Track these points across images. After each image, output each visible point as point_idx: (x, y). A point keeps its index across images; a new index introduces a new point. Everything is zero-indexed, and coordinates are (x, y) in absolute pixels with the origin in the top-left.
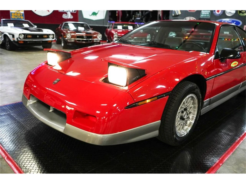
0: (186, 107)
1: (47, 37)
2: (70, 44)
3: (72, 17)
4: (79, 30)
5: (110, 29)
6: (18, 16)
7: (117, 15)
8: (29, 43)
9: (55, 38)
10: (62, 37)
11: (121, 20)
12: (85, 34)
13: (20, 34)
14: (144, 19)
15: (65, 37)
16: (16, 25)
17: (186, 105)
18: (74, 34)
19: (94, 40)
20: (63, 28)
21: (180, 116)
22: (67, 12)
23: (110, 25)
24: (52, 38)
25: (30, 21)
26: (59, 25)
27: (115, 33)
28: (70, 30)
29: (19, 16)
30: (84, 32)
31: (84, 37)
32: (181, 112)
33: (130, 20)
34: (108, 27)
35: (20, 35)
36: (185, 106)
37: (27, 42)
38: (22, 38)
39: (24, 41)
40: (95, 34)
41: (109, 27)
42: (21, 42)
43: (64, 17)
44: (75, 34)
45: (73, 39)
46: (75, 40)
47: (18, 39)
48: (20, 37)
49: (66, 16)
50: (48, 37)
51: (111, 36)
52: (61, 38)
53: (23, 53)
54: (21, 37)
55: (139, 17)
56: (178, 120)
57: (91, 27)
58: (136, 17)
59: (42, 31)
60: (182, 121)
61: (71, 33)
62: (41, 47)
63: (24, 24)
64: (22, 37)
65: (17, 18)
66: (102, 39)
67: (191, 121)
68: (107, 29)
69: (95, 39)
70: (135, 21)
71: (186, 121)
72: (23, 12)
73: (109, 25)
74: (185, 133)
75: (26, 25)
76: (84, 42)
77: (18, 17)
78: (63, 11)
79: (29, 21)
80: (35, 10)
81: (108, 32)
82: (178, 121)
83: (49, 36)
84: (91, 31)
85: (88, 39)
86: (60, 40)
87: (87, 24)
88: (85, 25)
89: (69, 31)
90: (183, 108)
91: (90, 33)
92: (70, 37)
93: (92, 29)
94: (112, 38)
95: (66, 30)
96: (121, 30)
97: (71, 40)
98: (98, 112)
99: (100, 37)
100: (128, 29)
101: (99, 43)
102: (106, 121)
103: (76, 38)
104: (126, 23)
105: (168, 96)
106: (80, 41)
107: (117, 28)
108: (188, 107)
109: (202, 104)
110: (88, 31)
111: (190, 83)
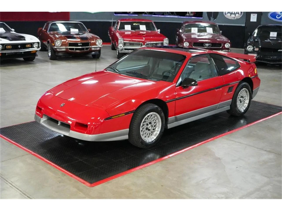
2: (60, 54)
4: (71, 33)
8: (8, 56)
9: (40, 47)
12: (79, 40)
15: (53, 44)
17: (150, 120)
18: (65, 41)
19: (91, 48)
20: (50, 31)
24: (36, 47)
25: (6, 23)
27: (121, 37)
28: (60, 33)
31: (79, 44)
34: (112, 25)
37: (6, 54)
39: (2, 54)
40: (92, 39)
41: (114, 24)
44: (67, 40)
45: (64, 47)
46: (66, 48)
50: (32, 47)
51: (115, 41)
60: (147, 131)
61: (61, 38)
66: (102, 46)
67: (157, 132)
68: (111, 27)
69: (93, 46)
73: (114, 19)
75: (1, 30)
76: (79, 51)
79: (4, 23)
82: (144, 131)
83: (33, 45)
84: (87, 34)
85: (84, 47)
86: (46, 47)
87: (82, 23)
89: (58, 34)
90: (147, 122)
91: (86, 39)
93: (89, 30)
94: (116, 43)
95: (54, 35)
96: (129, 31)
97: (61, 49)
98: (89, 123)
99: (100, 43)
100: (140, 29)
101: (99, 51)
102: (94, 129)
103: (68, 45)
104: (137, 21)
105: (133, 113)
106: (74, 50)
107: (124, 29)
108: (153, 122)
109: (167, 120)
110: (84, 34)
111: (151, 104)
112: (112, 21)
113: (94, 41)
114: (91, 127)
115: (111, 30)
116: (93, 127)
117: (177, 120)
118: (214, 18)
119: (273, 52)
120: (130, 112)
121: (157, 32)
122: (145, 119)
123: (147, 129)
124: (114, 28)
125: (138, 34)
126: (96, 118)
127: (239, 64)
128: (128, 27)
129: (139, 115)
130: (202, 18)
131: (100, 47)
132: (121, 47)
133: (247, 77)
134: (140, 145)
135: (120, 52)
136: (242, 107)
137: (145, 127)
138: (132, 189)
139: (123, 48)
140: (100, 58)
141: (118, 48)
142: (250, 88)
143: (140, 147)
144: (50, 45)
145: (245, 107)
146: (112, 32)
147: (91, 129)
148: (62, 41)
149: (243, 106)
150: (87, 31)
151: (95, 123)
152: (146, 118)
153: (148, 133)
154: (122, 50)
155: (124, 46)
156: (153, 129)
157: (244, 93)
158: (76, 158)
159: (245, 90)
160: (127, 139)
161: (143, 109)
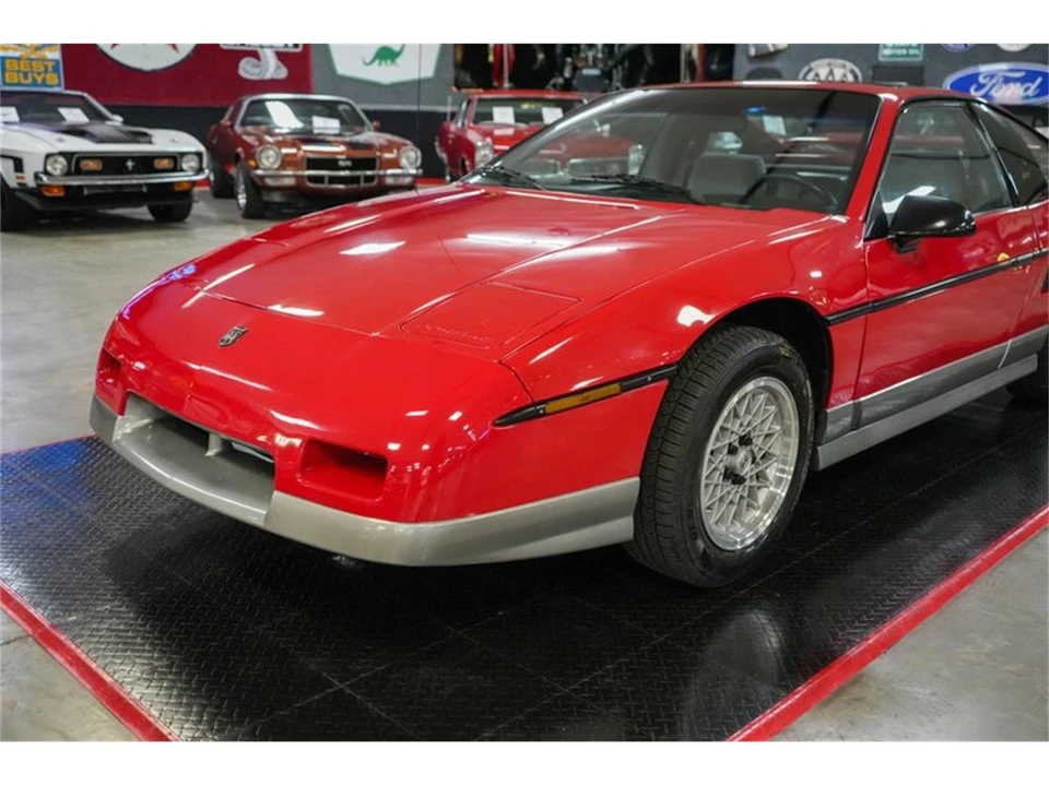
0: (749, 432)
1: (171, 166)
2: (277, 197)
3: (283, 73)
4: (316, 131)
5: (460, 124)
6: (32, 72)
7: (491, 58)
8: (89, 196)
9: (207, 171)
10: (239, 166)
11: (511, 80)
12: (342, 148)
13: (48, 156)
14: (617, 75)
15: (252, 163)
16: (28, 116)
17: (745, 424)
18: (294, 151)
19: (386, 175)
20: (243, 124)
21: (722, 465)
22: (259, 50)
23: (461, 106)
24: (191, 168)
25: (89, 93)
26: (226, 110)
27: (484, 140)
28: (277, 131)
29: (39, 74)
30: (340, 139)
31: (342, 164)
32: (726, 450)
33: (552, 82)
34: (448, 117)
35: (51, 160)
36: (741, 425)
37: (82, 191)
38: (57, 173)
39: (67, 188)
40: (389, 147)
41: (453, 115)
42: (56, 193)
43: (247, 72)
44: (299, 149)
45: (289, 172)
46: (297, 177)
47: (41, 179)
48: (49, 168)
49: (258, 66)
50: (176, 168)
51: (464, 156)
52: (233, 171)
53: (67, 238)
54: (55, 169)
55: (595, 66)
56: (715, 481)
57: (371, 115)
58: (580, 64)
59: (147, 139)
60: (729, 486)
61: (281, 144)
62: (143, 212)
63: (63, 111)
64: (59, 166)
65: (30, 81)
66: (421, 171)
67: (772, 489)
68: (445, 124)
69: (389, 172)
70: (574, 82)
71: (750, 487)
72: (56, 55)
73: (453, 104)
74: (748, 535)
75: (74, 116)
76: (341, 186)
77: (36, 75)
78: (243, 45)
79: (85, 95)
80: (114, 45)
81: (451, 136)
82: (716, 485)
83: (181, 162)
84: (370, 136)
85: (358, 173)
86: (231, 178)
87: (351, 102)
88: (341, 107)
89: (272, 135)
90: (732, 432)
91: (368, 146)
92: (276, 166)
93: (375, 124)
94: (467, 163)
95: (257, 134)
96: (507, 126)
97: (281, 180)
98: (393, 447)
99: (411, 160)
100: (542, 120)
102: (424, 482)
103: (305, 166)
104: (531, 96)
105: (666, 382)
106: (323, 183)
107: (492, 119)
108: (757, 433)
110: (358, 133)
111: (758, 331)
112: (448, 109)
113: (392, 152)
114: (409, 469)
115: (447, 131)
116: (425, 472)
117: (860, 420)
120: (648, 373)
122: (725, 420)
123: (729, 474)
124: (457, 125)
126: (440, 415)
128: (503, 114)
129: (700, 392)
131: (414, 176)
134: (692, 572)
137: (723, 460)
143: (693, 582)
144: (241, 167)
147: (406, 480)
148: (285, 151)
150: (369, 127)
152: (730, 411)
153: (731, 496)
156: (755, 471)
160: (628, 543)
161: (721, 358)
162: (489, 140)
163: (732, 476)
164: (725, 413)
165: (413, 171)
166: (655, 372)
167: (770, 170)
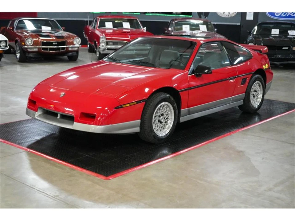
0: (163, 113)
2: (31, 55)
4: (44, 32)
9: (8, 47)
12: (54, 38)
15: (23, 44)
18: (37, 39)
19: (69, 48)
20: (17, 29)
24: (3, 46)
27: (102, 35)
28: (29, 31)
30: (52, 34)
31: (54, 44)
34: (88, 23)
36: (161, 111)
40: (69, 37)
41: (91, 22)
44: (39, 39)
45: (36, 47)
46: (38, 48)
51: (96, 40)
56: (156, 122)
60: (159, 123)
61: (32, 36)
66: (81, 46)
67: (169, 125)
68: (87, 26)
69: (70, 46)
71: (164, 124)
74: (164, 134)
76: (54, 51)
83: (1, 44)
84: (62, 33)
85: (59, 47)
87: (55, 20)
89: (27, 32)
90: (159, 113)
91: (62, 37)
92: (31, 45)
93: (63, 28)
95: (22, 33)
96: (110, 29)
97: (33, 49)
99: (78, 42)
100: (123, 27)
101: (77, 52)
103: (41, 45)
104: (119, 18)
105: (145, 102)
106: (48, 50)
107: (105, 26)
108: (165, 113)
109: (179, 112)
110: (58, 32)
111: (163, 93)
112: (89, 19)
113: (71, 39)
115: (88, 30)
117: (189, 113)
118: (205, 17)
119: (277, 50)
120: (142, 100)
121: (143, 30)
122: (157, 110)
123: (159, 121)
124: (92, 27)
125: (122, 32)
126: (104, 108)
127: (252, 54)
128: (109, 25)
129: (152, 104)
130: (191, 16)
131: (78, 47)
132: (103, 46)
133: (259, 68)
134: (152, 139)
135: (102, 52)
136: (255, 103)
137: (157, 118)
138: (154, 181)
139: (105, 48)
140: (77, 60)
141: (100, 48)
142: (263, 81)
144: (18, 44)
145: (258, 102)
146: (90, 31)
148: (34, 39)
149: (256, 101)
150: (61, 30)
151: (103, 114)
152: (158, 108)
153: (160, 126)
154: (104, 50)
155: (106, 46)
156: (165, 121)
157: (257, 87)
158: (81, 154)
159: (258, 83)
160: (138, 132)
161: (156, 98)
162: (104, 35)
163: (160, 121)
164: (157, 108)
165: (78, 46)
166: (143, 100)
167: (181, 55)
